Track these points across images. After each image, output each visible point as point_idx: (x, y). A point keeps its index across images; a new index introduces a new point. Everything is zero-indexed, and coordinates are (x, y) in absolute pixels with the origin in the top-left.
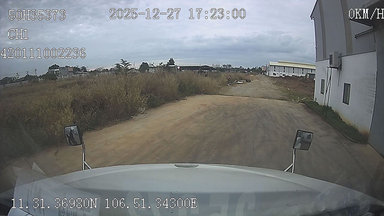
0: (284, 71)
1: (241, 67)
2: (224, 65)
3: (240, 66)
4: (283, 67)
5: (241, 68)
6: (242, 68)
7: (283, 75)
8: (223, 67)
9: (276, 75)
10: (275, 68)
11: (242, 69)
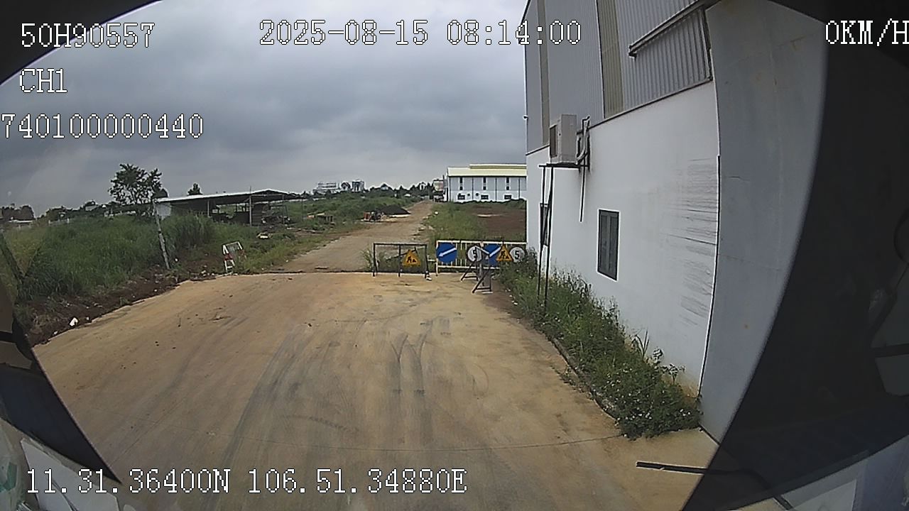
0: (485, 188)
1: (384, 185)
2: (344, 183)
3: (382, 184)
4: (482, 179)
5: (384, 188)
6: (387, 188)
7: (482, 196)
8: (341, 187)
9: (464, 199)
10: (461, 182)
11: (386, 190)
